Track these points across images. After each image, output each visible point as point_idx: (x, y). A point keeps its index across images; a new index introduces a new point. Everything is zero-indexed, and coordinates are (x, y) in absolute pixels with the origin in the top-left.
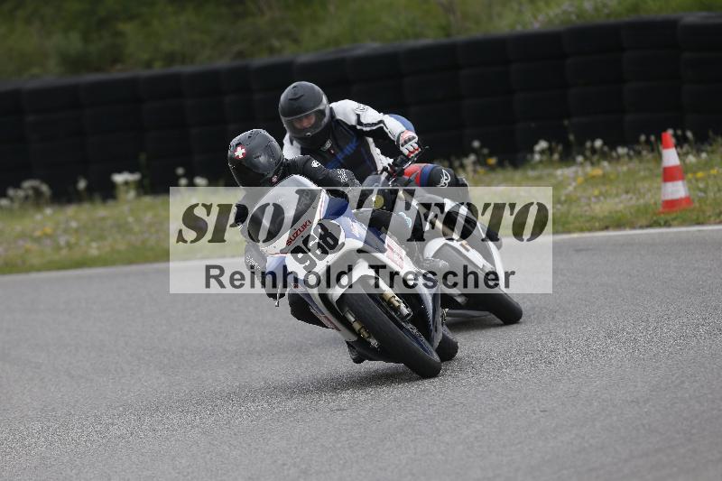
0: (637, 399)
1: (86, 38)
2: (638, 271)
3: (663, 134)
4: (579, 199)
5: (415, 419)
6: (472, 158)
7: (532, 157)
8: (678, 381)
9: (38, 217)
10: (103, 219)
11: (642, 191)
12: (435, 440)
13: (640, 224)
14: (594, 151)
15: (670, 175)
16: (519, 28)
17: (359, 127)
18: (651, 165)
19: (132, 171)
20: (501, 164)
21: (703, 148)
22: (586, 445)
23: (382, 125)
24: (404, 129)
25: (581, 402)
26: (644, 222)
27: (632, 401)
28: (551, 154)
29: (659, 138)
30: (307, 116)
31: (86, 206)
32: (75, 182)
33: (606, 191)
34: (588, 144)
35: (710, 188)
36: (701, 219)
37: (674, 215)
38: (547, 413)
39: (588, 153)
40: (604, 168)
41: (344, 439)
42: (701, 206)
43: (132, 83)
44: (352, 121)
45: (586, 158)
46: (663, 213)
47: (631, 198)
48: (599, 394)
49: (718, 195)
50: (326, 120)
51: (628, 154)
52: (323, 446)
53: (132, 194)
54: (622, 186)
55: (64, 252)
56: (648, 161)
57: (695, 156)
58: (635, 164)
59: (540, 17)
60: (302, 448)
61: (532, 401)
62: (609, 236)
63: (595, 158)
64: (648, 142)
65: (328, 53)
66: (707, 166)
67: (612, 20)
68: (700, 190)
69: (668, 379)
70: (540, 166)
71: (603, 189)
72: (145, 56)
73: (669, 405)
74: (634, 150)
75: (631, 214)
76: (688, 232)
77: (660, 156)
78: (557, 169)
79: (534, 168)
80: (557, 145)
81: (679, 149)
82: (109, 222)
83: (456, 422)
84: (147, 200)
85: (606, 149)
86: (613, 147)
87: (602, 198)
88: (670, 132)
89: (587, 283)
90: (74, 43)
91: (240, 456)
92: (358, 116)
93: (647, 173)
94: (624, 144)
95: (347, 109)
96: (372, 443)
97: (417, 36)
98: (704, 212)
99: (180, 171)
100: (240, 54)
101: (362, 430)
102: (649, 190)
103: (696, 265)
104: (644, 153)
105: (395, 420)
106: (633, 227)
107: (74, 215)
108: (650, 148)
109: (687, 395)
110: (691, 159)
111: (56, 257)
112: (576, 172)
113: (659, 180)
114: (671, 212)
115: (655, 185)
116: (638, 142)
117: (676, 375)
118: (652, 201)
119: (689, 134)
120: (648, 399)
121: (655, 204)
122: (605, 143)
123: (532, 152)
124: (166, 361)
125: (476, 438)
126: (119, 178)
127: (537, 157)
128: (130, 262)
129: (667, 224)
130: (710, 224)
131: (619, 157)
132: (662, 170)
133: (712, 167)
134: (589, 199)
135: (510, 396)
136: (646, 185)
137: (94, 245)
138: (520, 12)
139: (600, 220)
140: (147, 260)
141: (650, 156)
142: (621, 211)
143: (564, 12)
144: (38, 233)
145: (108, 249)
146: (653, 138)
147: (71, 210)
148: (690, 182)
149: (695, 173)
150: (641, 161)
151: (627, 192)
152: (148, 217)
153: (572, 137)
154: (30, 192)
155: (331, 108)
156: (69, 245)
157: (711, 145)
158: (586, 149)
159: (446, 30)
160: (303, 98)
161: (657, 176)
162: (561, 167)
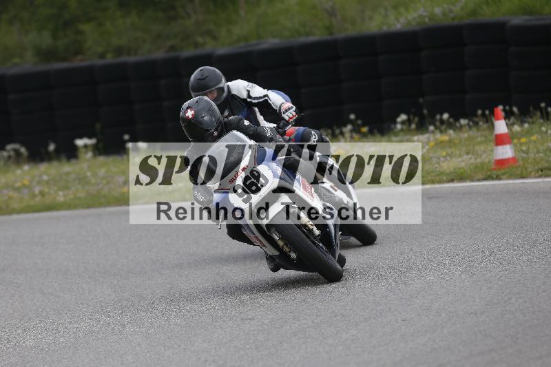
0: (476, 310)
1: (55, 36)
2: (476, 214)
3: (495, 109)
4: (431, 158)
5: (306, 326)
6: (349, 127)
7: (395, 127)
8: (506, 298)
9: (19, 172)
10: (68, 174)
11: (479, 152)
12: (321, 343)
13: (478, 177)
14: (442, 122)
15: (500, 140)
16: (385, 28)
17: (249, 100)
18: (486, 133)
19: (90, 137)
20: (371, 132)
21: (526, 119)
22: (437, 346)
23: (266, 98)
24: (284, 101)
25: (432, 313)
26: (481, 176)
27: (471, 313)
28: (410, 125)
29: (492, 113)
30: (211, 92)
31: (55, 164)
32: (47, 146)
33: (452, 153)
34: (438, 117)
35: (531, 150)
36: (524, 174)
37: (503, 171)
38: (406, 322)
39: (438, 124)
40: (449, 135)
41: (252, 341)
42: (524, 164)
43: (90, 70)
44: (244, 95)
45: (436, 128)
46: (495, 169)
47: (471, 158)
48: (446, 307)
49: (537, 155)
50: (225, 95)
51: (468, 124)
52: (235, 347)
53: (90, 154)
54: (464, 149)
55: (38, 199)
56: (484, 130)
57: (519, 125)
58: (473, 132)
59: (402, 20)
60: (220, 349)
61: (395, 313)
62: (454, 187)
63: (443, 127)
64: (483, 115)
65: (240, 47)
66: (528, 133)
67: (456, 22)
68: (523, 152)
69: (499, 296)
70: (402, 134)
71: (449, 151)
72: (100, 50)
73: (499, 316)
74: (473, 122)
75: (470, 169)
76: (514, 183)
77: (493, 125)
78: (414, 136)
79: (396, 135)
80: (414, 118)
81: (507, 121)
82: (73, 176)
83: (337, 329)
84: (102, 159)
85: (451, 120)
86: (457, 120)
87: (448, 158)
88: (501, 107)
89: (437, 222)
90: (46, 39)
91: (173, 354)
92: (248, 91)
93: (483, 139)
94: (465, 116)
95: (240, 87)
96: (273, 345)
97: (307, 34)
98: (526, 168)
99: (126, 137)
100: (172, 48)
101: (266, 335)
102: (484, 152)
103: (520, 209)
104: (481, 123)
105: (290, 327)
106: (472, 180)
107: (46, 171)
108: (485, 120)
109: (514, 308)
110: (517, 128)
111: (32, 203)
112: (429, 138)
113: (492, 144)
114: (501, 169)
115: (489, 148)
116: (476, 115)
117: (505, 293)
118: (487, 160)
119: (515, 109)
120: (484, 311)
121: (489, 162)
122: (451, 116)
123: (395, 122)
124: (116, 282)
125: (353, 340)
126: (80, 142)
127: (399, 126)
128: (89, 207)
129: (498, 178)
130: (531, 178)
131: (461, 127)
132: (494, 137)
133: (533, 135)
134: (439, 158)
135: (378, 309)
136: (482, 148)
137: (61, 193)
138: (386, 16)
139: (447, 174)
140: (101, 205)
141: (485, 126)
142: (463, 168)
143: (420, 16)
144: (18, 184)
145: (72, 196)
146: (487, 112)
147: (43, 167)
148: (515, 145)
149: (519, 139)
150: (478, 130)
151: (467, 154)
152: (102, 171)
153: (425, 112)
154: (12, 153)
155: (228, 86)
156: (42, 194)
157: (531, 117)
158: (436, 120)
159: (329, 29)
160: (207, 79)
161: (490, 141)
162: (417, 134)
